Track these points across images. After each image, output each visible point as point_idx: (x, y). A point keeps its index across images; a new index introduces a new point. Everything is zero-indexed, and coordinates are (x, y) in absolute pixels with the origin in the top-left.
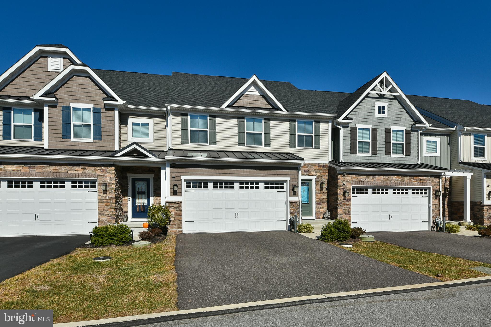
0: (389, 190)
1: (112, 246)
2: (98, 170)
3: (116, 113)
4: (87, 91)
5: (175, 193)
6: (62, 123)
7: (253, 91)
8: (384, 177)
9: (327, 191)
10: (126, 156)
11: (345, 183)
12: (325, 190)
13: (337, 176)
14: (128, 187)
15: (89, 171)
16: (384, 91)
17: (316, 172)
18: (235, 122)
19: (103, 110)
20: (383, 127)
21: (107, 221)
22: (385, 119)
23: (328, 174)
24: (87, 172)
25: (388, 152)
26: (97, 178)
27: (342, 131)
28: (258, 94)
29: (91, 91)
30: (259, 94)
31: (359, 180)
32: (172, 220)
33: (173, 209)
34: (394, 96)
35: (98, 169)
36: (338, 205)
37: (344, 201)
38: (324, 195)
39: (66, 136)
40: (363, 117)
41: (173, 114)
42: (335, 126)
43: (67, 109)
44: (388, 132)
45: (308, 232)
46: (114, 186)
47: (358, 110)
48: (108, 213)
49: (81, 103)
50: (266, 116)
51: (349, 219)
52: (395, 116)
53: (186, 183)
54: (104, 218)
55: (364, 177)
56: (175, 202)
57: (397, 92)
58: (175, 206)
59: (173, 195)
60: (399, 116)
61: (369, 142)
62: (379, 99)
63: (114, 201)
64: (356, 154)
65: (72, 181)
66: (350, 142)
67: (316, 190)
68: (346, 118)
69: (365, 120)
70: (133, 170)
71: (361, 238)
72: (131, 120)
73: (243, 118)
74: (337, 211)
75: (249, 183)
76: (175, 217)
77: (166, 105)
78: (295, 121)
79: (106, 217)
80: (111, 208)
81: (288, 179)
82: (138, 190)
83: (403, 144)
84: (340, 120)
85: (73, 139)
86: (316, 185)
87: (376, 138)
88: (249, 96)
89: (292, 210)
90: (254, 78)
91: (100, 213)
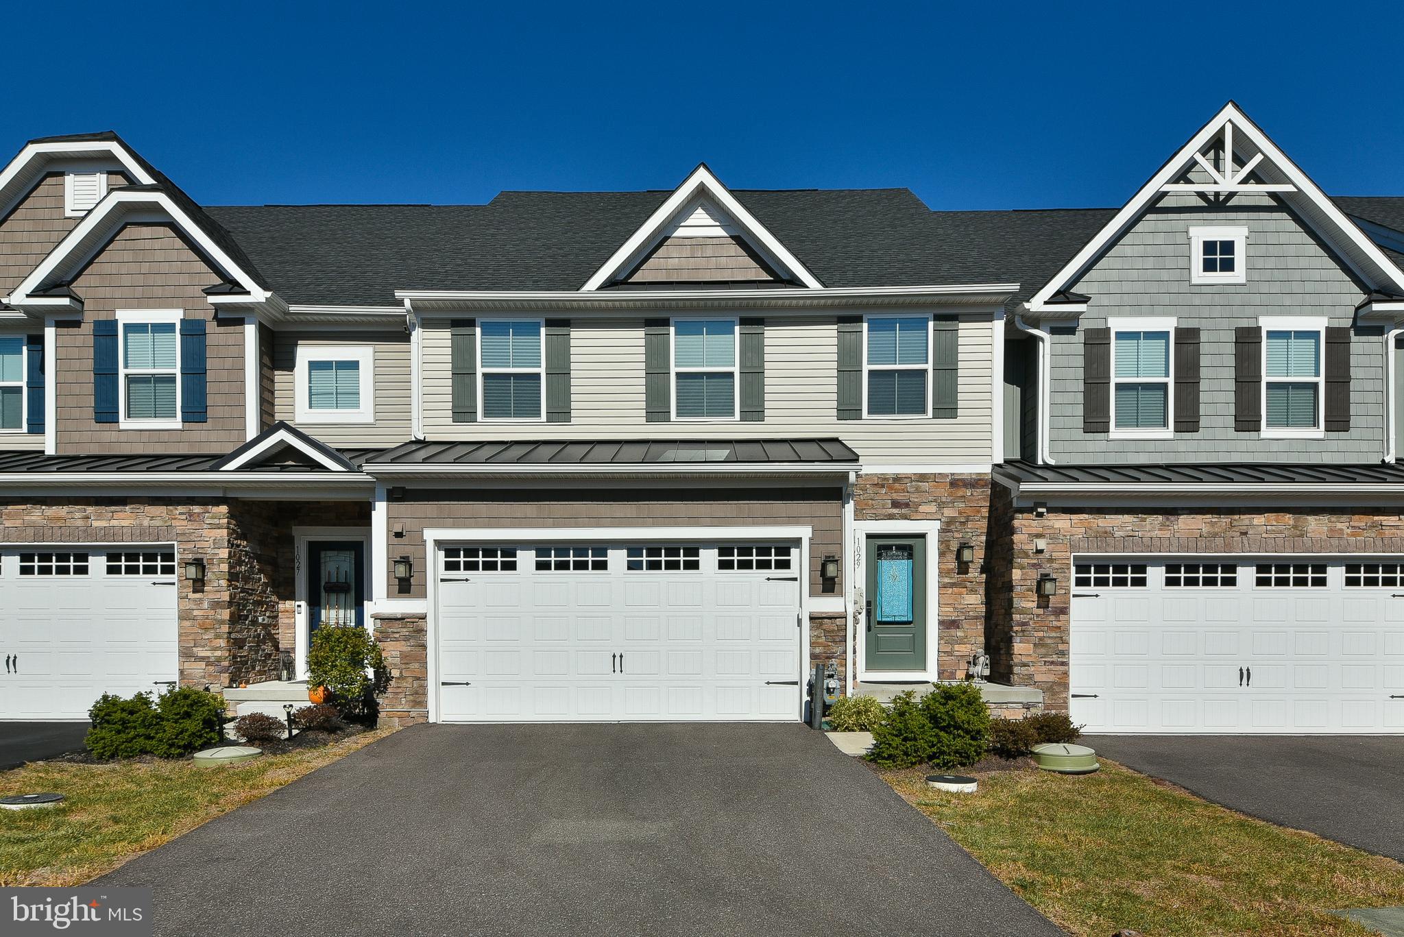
0: (1239, 569)
1: (148, 758)
2: (179, 517)
3: (250, 332)
4: (165, 267)
5: (404, 586)
6: (95, 374)
7: (701, 224)
8: (1214, 520)
9: (984, 576)
10: (257, 469)
11: (1041, 543)
12: (974, 573)
13: (1013, 518)
14: (296, 571)
15: (152, 518)
16: (1229, 180)
17: (941, 505)
18: (636, 338)
19: (211, 327)
20: (1225, 324)
21: (204, 678)
22: (1232, 289)
23: (990, 512)
24: (146, 523)
25: (1247, 420)
26: (175, 543)
27: (1048, 347)
28: (720, 232)
29: (176, 267)
30: (725, 234)
31: (1106, 533)
32: (393, 677)
33: (397, 640)
34: (1273, 195)
35: (180, 514)
36: (1015, 629)
37: (1041, 611)
38: (973, 591)
39: (106, 413)
40: (1139, 287)
41: (428, 324)
42: (1018, 330)
43: (106, 331)
44: (1247, 340)
45: (861, 730)
46: (225, 567)
47: (1117, 263)
48: (208, 654)
49: (148, 307)
50: (748, 308)
51: (1059, 684)
52: (1278, 275)
53: (442, 553)
54: (197, 669)
55: (1127, 518)
56: (404, 619)
57: (1284, 179)
58: (404, 631)
59: (399, 593)
60: (1297, 275)
61: (1165, 385)
62: (1206, 216)
63: (225, 614)
64: (1109, 432)
65: (107, 554)
66: (1081, 387)
67: (941, 573)
68: (1063, 295)
69: (1146, 299)
70: (311, 514)
71: (1037, 757)
72: (306, 353)
73: (665, 323)
74: (1012, 652)
75: (679, 549)
76: (403, 666)
77: (398, 294)
78: (859, 320)
79: (203, 665)
80: (217, 636)
81: (804, 532)
82: (327, 580)
83: (1315, 386)
84: (1037, 304)
85: (125, 423)
86: (942, 554)
87: (1196, 367)
88: (687, 242)
89: (819, 645)
90: (702, 176)
91: (186, 654)
